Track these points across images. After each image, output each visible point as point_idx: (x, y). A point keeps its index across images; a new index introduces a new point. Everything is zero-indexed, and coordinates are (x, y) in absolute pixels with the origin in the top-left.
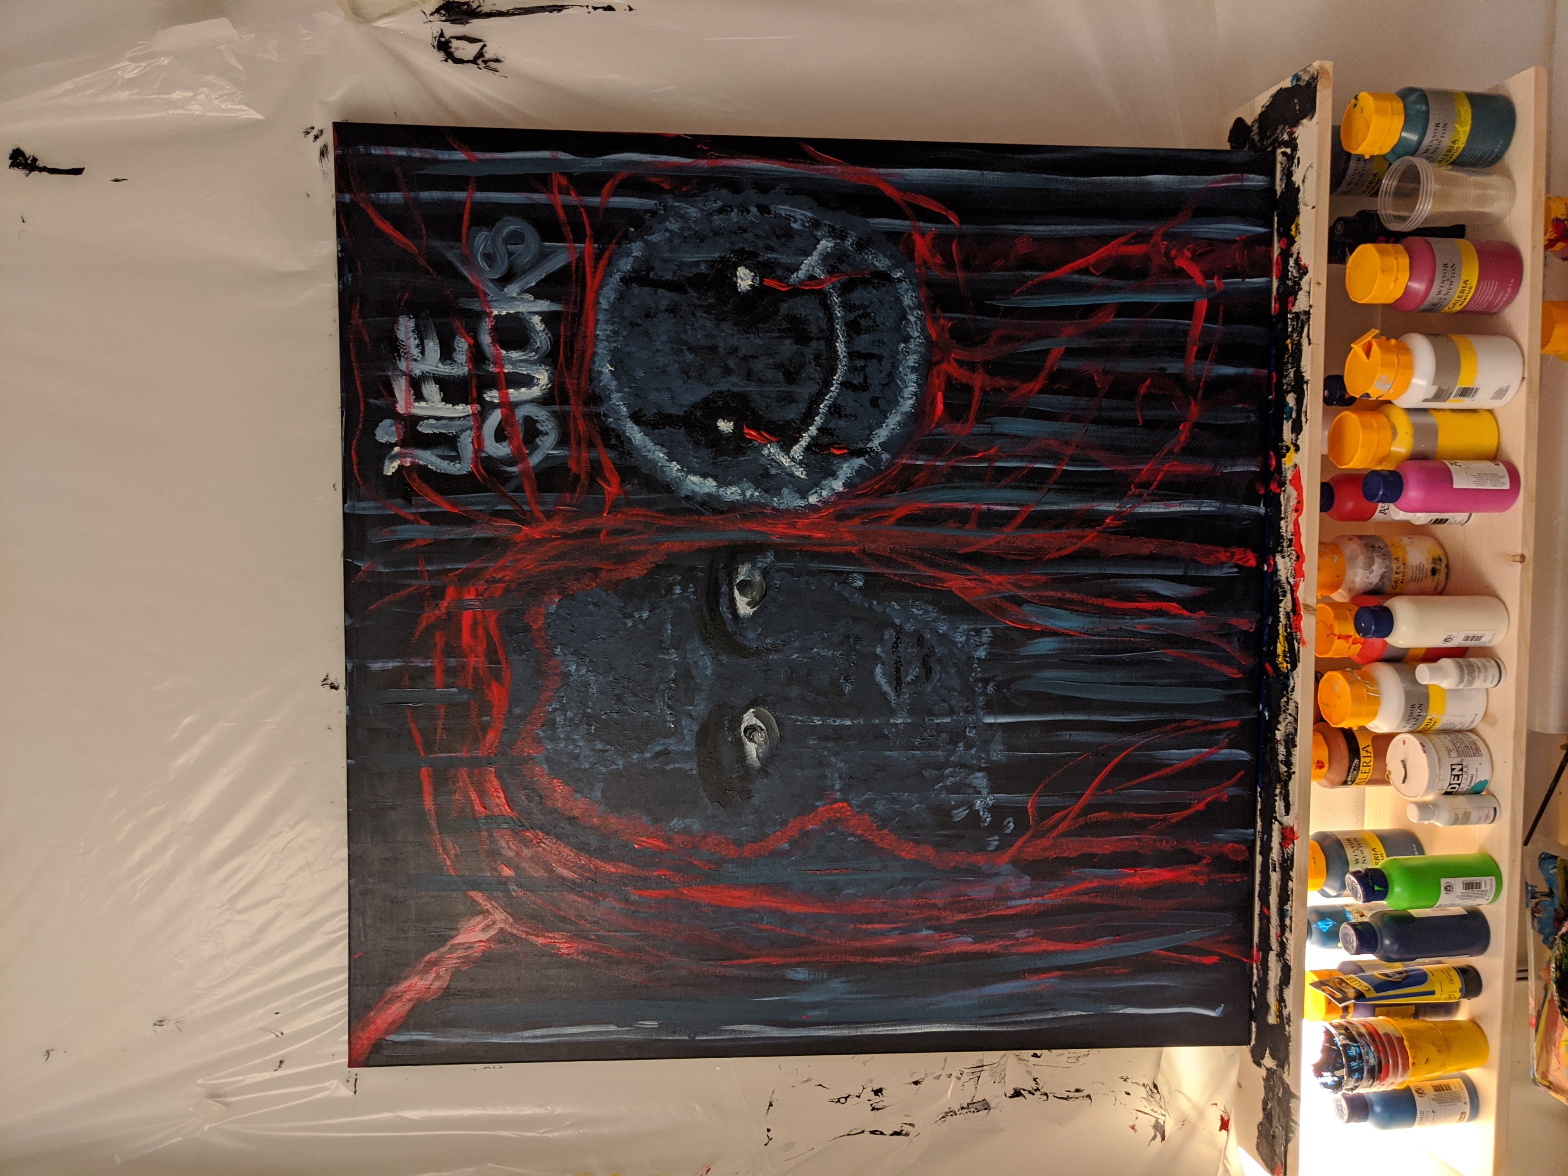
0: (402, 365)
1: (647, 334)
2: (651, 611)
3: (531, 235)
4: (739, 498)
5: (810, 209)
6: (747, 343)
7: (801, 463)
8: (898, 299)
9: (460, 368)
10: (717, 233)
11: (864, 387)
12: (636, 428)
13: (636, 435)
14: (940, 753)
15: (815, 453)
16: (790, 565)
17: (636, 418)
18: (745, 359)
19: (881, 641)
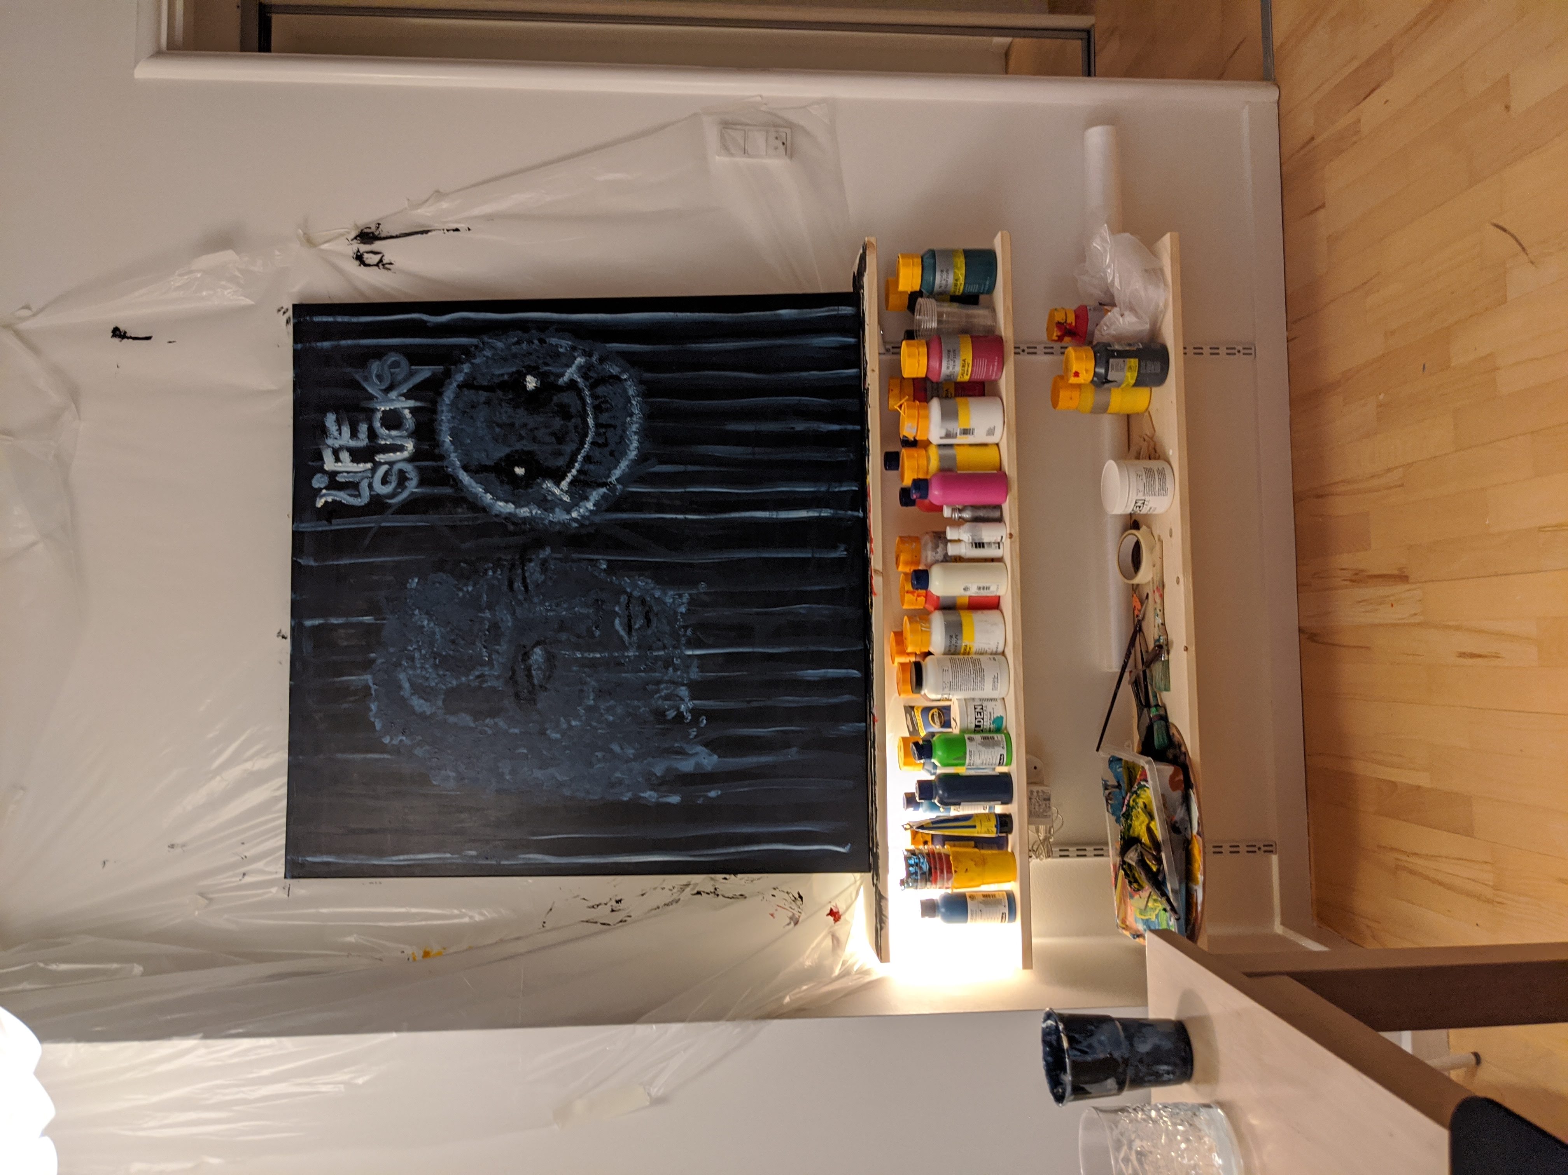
0: (330, 442)
1: (472, 418)
2: (474, 586)
3: (404, 362)
4: (528, 515)
5: (570, 340)
6: (532, 421)
7: (566, 492)
8: (625, 391)
9: (362, 441)
10: (515, 356)
11: (605, 445)
12: (465, 474)
13: (465, 478)
14: (657, 674)
15: (575, 486)
16: (560, 556)
17: (465, 468)
18: (532, 430)
19: (618, 603)
